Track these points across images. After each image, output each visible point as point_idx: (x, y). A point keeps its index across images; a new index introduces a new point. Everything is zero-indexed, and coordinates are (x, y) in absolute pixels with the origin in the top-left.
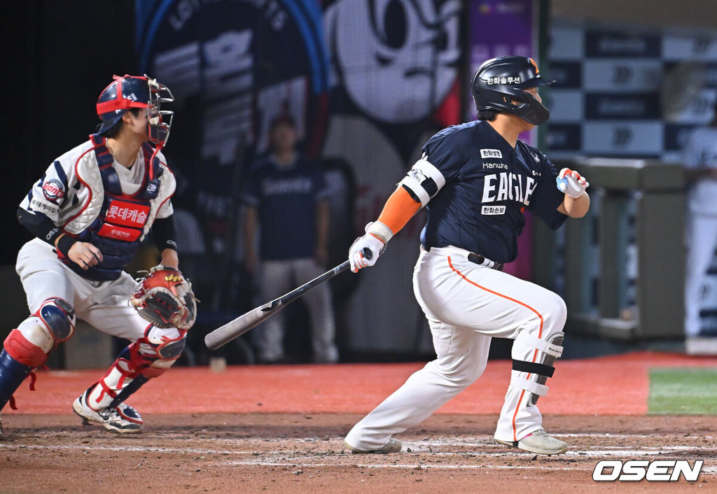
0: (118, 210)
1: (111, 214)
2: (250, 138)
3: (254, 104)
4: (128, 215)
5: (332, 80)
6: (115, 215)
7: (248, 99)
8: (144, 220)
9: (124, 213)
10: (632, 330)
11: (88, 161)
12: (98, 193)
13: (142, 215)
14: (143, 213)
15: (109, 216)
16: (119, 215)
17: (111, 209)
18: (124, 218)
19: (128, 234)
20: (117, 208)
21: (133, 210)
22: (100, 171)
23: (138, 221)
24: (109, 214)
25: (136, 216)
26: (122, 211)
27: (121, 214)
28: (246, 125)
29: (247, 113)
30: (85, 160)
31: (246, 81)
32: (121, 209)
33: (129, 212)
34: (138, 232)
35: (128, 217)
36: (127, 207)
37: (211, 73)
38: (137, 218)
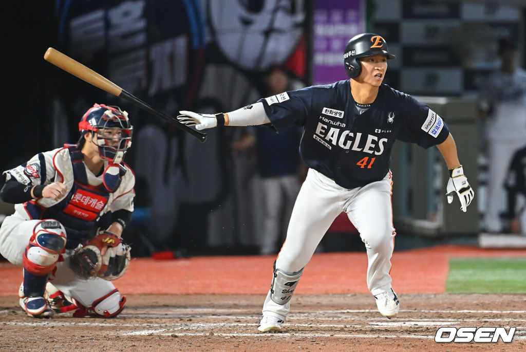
0: (82, 197)
1: (75, 199)
2: (144, 83)
3: (147, 57)
4: (89, 202)
5: (207, 38)
6: (78, 200)
7: (142, 53)
8: (101, 207)
9: (86, 200)
10: (438, 229)
11: (63, 155)
12: (68, 181)
13: (101, 204)
14: (101, 202)
15: (74, 200)
16: (82, 201)
17: (76, 196)
18: (85, 203)
19: (87, 215)
20: (81, 195)
21: (94, 199)
22: (72, 164)
23: (96, 208)
24: (73, 199)
25: (96, 203)
26: (84, 198)
27: (84, 200)
28: (141, 73)
29: (142, 63)
30: (61, 154)
31: (141, 38)
32: (84, 197)
33: (90, 199)
34: (95, 215)
35: (89, 203)
36: (89, 196)
37: (113, 33)
38: (96, 205)
